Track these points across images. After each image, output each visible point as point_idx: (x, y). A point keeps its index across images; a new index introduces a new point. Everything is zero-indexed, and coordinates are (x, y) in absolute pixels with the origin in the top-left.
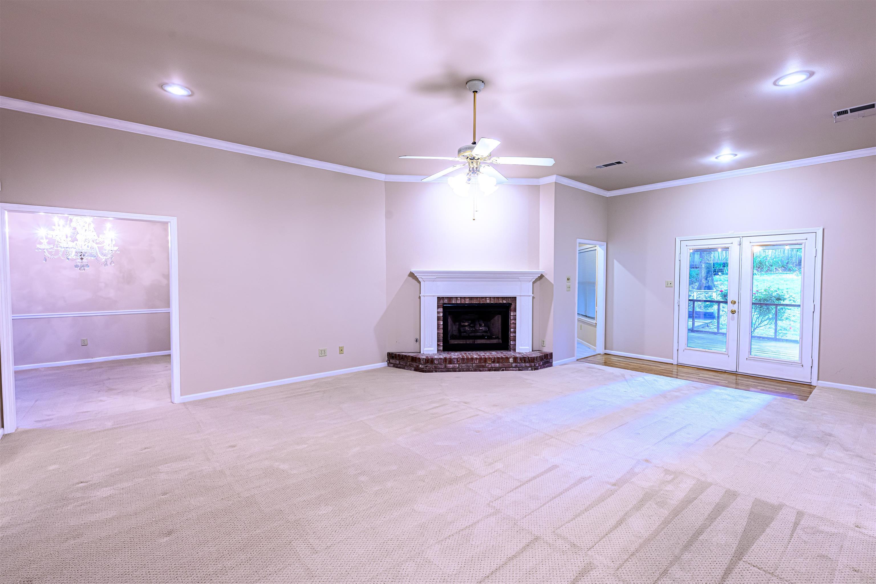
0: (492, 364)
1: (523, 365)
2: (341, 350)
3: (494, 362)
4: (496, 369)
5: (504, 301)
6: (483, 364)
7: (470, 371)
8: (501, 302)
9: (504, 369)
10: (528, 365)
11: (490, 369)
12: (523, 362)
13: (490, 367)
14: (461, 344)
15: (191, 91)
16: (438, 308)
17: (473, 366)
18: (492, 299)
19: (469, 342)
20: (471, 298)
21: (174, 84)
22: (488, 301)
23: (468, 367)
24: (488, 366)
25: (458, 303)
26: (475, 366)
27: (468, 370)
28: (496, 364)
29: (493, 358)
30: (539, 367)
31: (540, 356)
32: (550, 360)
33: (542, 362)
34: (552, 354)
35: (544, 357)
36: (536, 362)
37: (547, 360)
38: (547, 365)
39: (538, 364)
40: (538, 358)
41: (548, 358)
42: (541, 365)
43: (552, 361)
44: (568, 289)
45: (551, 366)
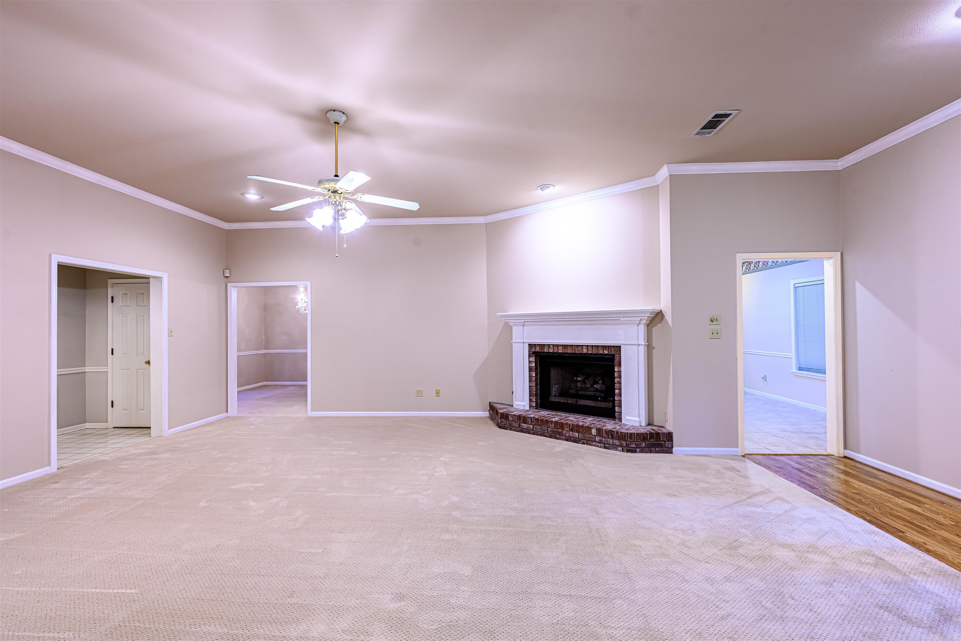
0: (570, 432)
1: (610, 442)
2: (438, 393)
3: (572, 430)
4: (576, 441)
5: (605, 351)
6: (560, 430)
7: (545, 436)
8: (601, 352)
9: (585, 441)
10: (617, 442)
11: (568, 439)
12: (610, 437)
13: (567, 435)
14: (561, 402)
15: (261, 196)
16: (529, 357)
17: (549, 431)
18: (590, 348)
19: (570, 401)
20: (565, 346)
21: (251, 193)
22: (585, 351)
23: (543, 430)
24: (565, 433)
25: (550, 351)
26: (551, 431)
27: (542, 435)
28: (575, 433)
29: (571, 425)
30: (638, 450)
31: (638, 434)
32: (667, 443)
33: (644, 444)
34: (671, 435)
35: (649, 437)
36: (629, 440)
37: (659, 441)
38: (657, 449)
39: (635, 444)
40: (633, 436)
41: (660, 438)
42: (642, 448)
43: (671, 445)
44: (715, 335)
45: (667, 453)
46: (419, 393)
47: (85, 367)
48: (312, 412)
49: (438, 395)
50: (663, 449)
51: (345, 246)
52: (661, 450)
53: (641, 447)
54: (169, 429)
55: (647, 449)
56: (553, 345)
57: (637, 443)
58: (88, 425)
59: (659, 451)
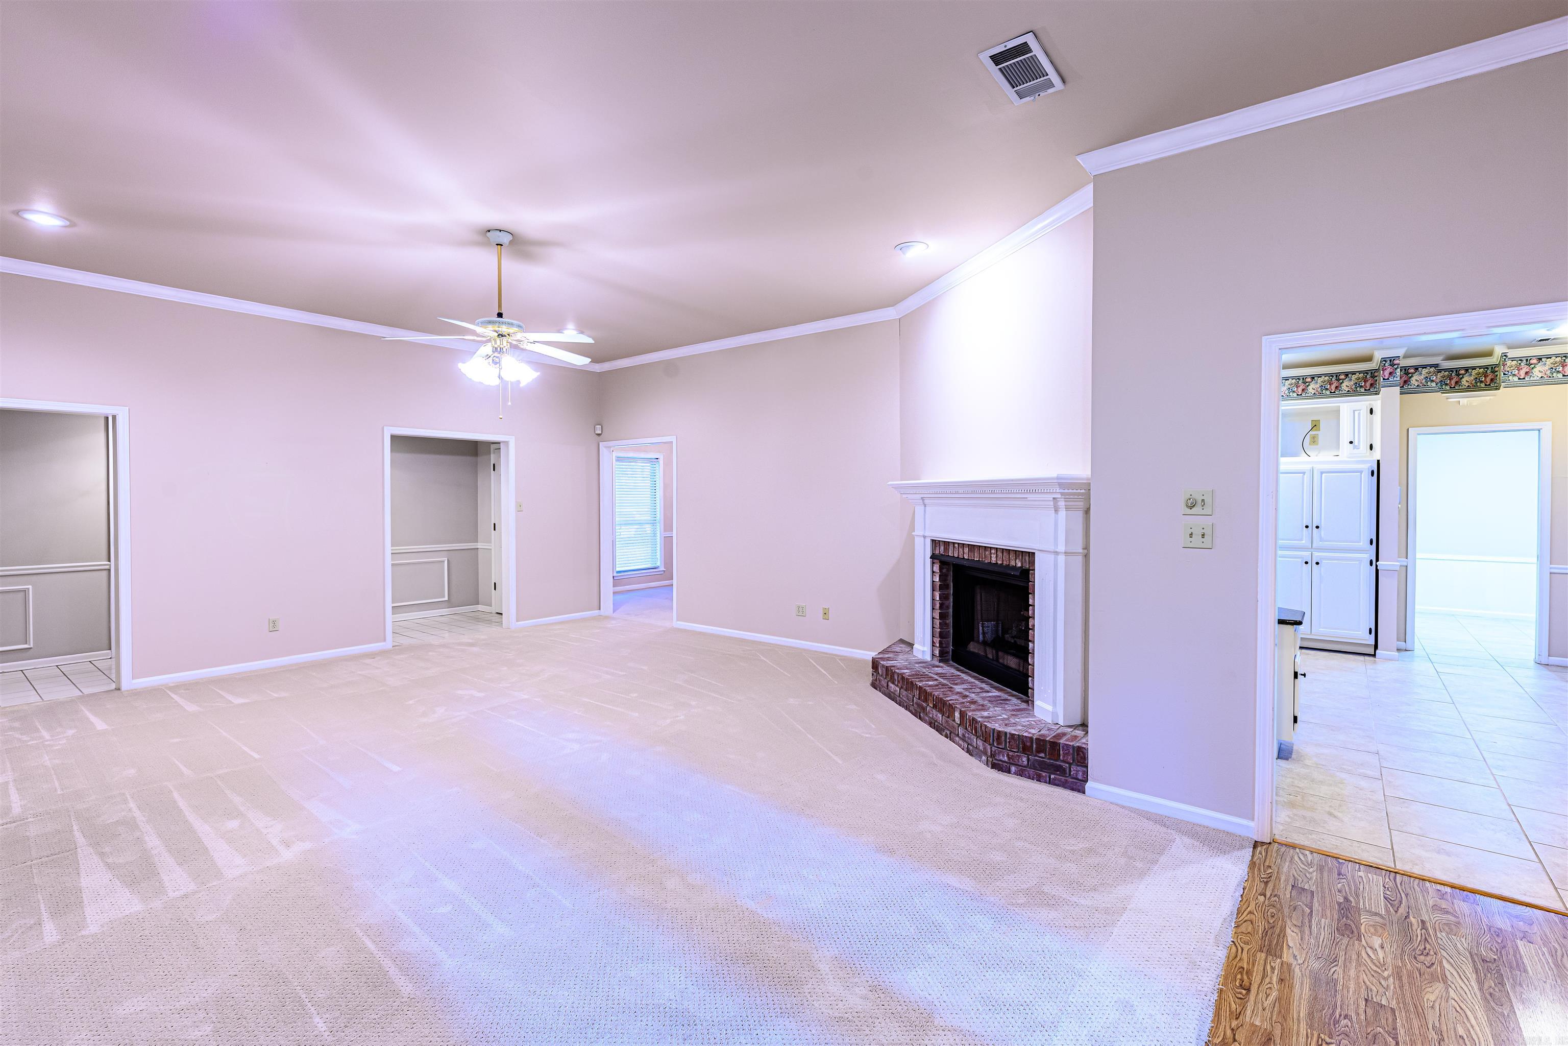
0: (934, 712)
1: (973, 741)
2: (826, 614)
3: (935, 707)
4: (939, 728)
5: (1017, 561)
6: (924, 705)
8: (1013, 563)
9: (948, 733)
10: (980, 744)
11: (931, 722)
12: (974, 731)
13: (931, 716)
14: (980, 655)
16: (932, 564)
17: (914, 702)
18: (1000, 554)
19: (991, 654)
20: (971, 548)
22: (994, 559)
23: (908, 700)
24: (929, 712)
25: (955, 555)
26: (916, 703)
28: (939, 715)
29: (934, 698)
30: (1013, 769)
31: (1012, 735)
32: (1073, 768)
33: (1025, 759)
34: (1083, 752)
35: (1034, 746)
36: (995, 744)
37: (1056, 760)
38: (1052, 776)
39: (1008, 755)
40: (1003, 737)
41: (1059, 755)
42: (1021, 766)
43: (1083, 774)
44: (1197, 540)
45: (1073, 789)
46: (801, 610)
47: (477, 543)
48: (678, 622)
49: (826, 616)
50: (1067, 780)
51: (510, 404)
52: (1060, 780)
53: (1020, 764)
54: (517, 621)
55: (1032, 772)
56: (959, 543)
57: (1011, 754)
58: (480, 607)
59: (1056, 782)
